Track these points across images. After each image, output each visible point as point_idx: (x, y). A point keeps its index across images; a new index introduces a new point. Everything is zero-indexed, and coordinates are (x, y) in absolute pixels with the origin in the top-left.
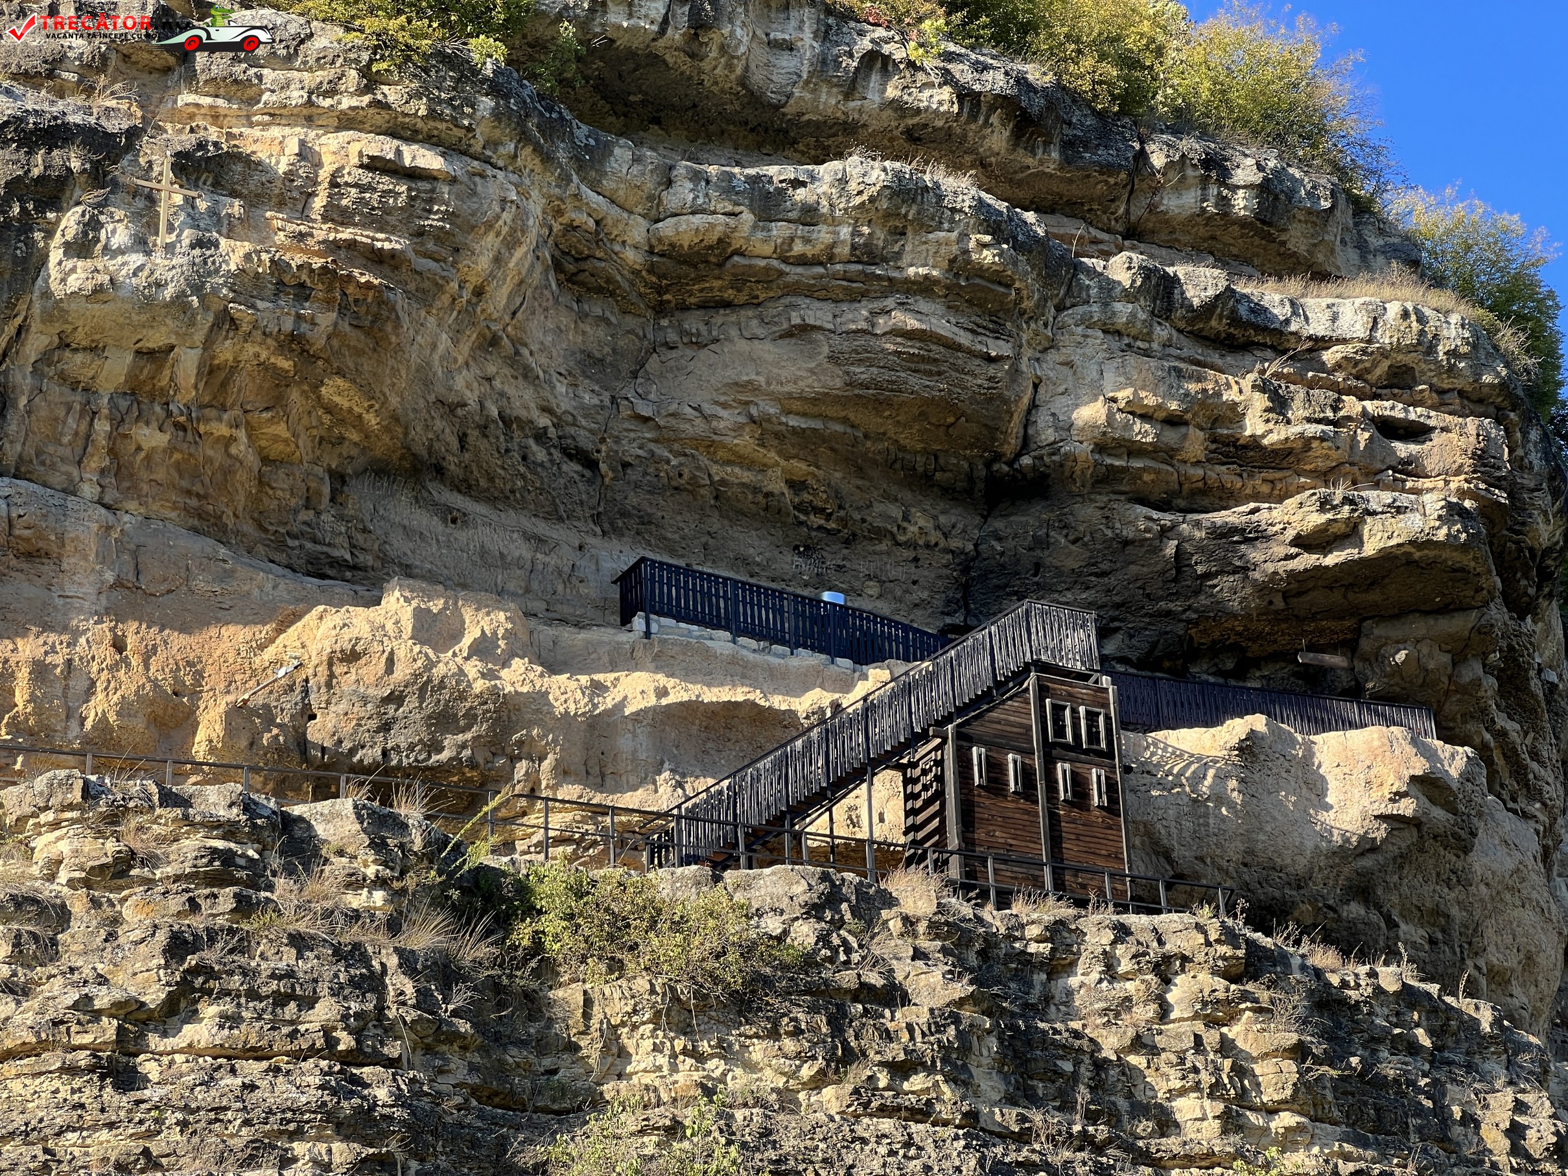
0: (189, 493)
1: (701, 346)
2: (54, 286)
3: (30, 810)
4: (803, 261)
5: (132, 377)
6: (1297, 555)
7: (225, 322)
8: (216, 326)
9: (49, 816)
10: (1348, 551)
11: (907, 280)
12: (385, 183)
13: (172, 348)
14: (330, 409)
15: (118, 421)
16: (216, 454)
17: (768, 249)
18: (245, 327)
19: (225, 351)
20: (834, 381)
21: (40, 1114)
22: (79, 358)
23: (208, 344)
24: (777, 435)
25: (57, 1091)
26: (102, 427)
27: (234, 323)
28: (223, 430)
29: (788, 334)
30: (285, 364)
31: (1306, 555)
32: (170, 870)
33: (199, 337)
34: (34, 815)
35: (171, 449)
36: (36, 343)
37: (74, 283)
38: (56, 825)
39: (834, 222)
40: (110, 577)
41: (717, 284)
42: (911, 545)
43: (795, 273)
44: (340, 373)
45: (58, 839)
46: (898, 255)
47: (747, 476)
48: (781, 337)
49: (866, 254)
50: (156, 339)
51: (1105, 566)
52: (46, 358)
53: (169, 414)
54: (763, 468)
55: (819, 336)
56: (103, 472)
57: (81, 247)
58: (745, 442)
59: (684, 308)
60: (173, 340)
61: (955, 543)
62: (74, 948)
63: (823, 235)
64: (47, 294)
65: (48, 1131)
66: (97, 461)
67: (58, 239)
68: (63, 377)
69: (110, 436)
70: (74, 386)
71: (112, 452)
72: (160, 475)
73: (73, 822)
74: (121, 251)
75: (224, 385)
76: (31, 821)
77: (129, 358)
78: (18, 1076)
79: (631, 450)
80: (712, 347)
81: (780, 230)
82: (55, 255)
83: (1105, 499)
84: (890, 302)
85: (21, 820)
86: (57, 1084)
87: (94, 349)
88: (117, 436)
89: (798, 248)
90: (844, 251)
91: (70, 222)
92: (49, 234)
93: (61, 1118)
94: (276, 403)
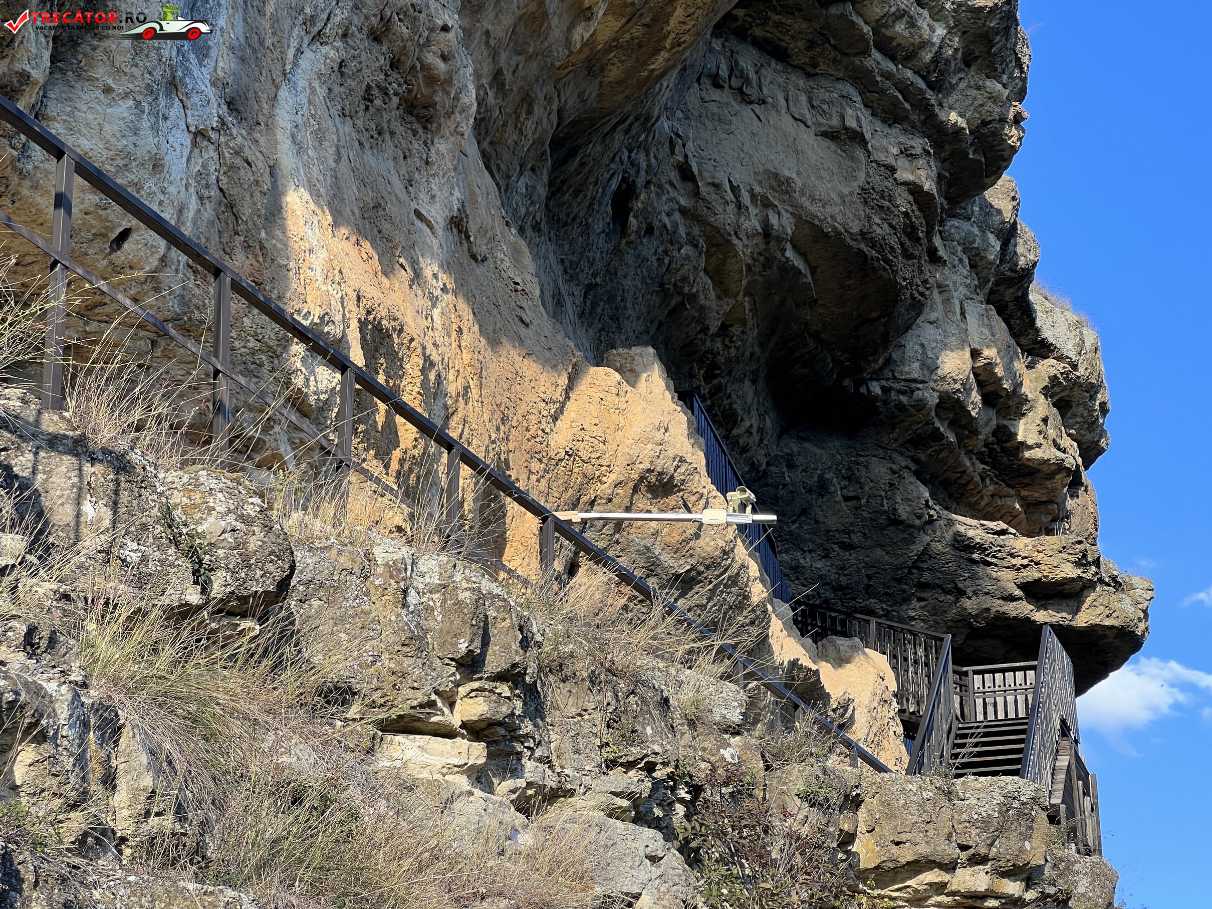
1: (745, 99)
4: (887, 47)
6: (1020, 599)
10: (1064, 614)
11: (943, 127)
24: (767, 264)
31: (1024, 602)
39: (939, 15)
41: (800, 26)
43: (875, 58)
46: (951, 91)
47: (710, 297)
48: (825, 135)
49: (938, 72)
51: (856, 539)
54: (724, 295)
55: (860, 154)
58: (743, 255)
59: (745, 35)
63: (925, 24)
79: (662, 213)
80: (756, 108)
83: (904, 463)
84: (920, 145)
89: (900, 26)
90: (926, 56)
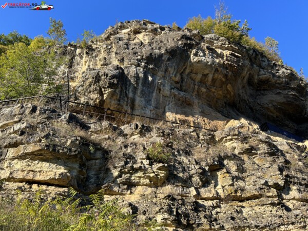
0: (208, 101)
1: (264, 95)
2: (192, 60)
3: (224, 136)
4: (278, 84)
5: (201, 79)
7: (217, 70)
8: (215, 71)
9: (230, 137)
11: (292, 88)
12: (233, 57)
13: (208, 74)
14: (227, 90)
15: (199, 86)
16: (212, 94)
17: (274, 81)
18: (220, 72)
19: (216, 75)
20: (284, 100)
21: (270, 219)
22: (194, 75)
23: (214, 74)
24: (276, 108)
25: (271, 211)
26: (196, 87)
27: (218, 71)
28: (214, 90)
29: (277, 94)
30: (224, 80)
32: (262, 151)
33: (213, 72)
34: (226, 137)
35: (206, 92)
36: (188, 71)
37: (195, 60)
38: (231, 140)
39: (282, 78)
40: (200, 110)
41: (266, 86)
42: (290, 128)
43: (277, 85)
44: (230, 83)
45: (232, 143)
46: (290, 84)
47: (272, 114)
48: (275, 94)
49: (287, 83)
50: (206, 72)
52: (188, 74)
53: (206, 86)
54: (273, 113)
55: (281, 94)
56: (196, 95)
57: (196, 55)
58: (272, 109)
59: (260, 90)
60: (209, 72)
61: (295, 128)
62: (250, 169)
63: (281, 80)
64: (191, 61)
65: (275, 225)
66: (195, 93)
67: (192, 53)
68: (191, 78)
69: (197, 89)
70: (192, 80)
71: (198, 92)
72: (204, 97)
73: (236, 139)
74: (202, 56)
75: (215, 82)
76: (225, 139)
77: (201, 75)
78: (256, 205)
79: (258, 108)
80: (266, 95)
81: (275, 78)
82: (192, 56)
84: (290, 90)
85: (222, 138)
86: (270, 209)
87: (196, 73)
88: (199, 89)
89: (278, 81)
90: (284, 82)
91: (194, 51)
92: (191, 53)
93: (278, 221)
94: (221, 87)
